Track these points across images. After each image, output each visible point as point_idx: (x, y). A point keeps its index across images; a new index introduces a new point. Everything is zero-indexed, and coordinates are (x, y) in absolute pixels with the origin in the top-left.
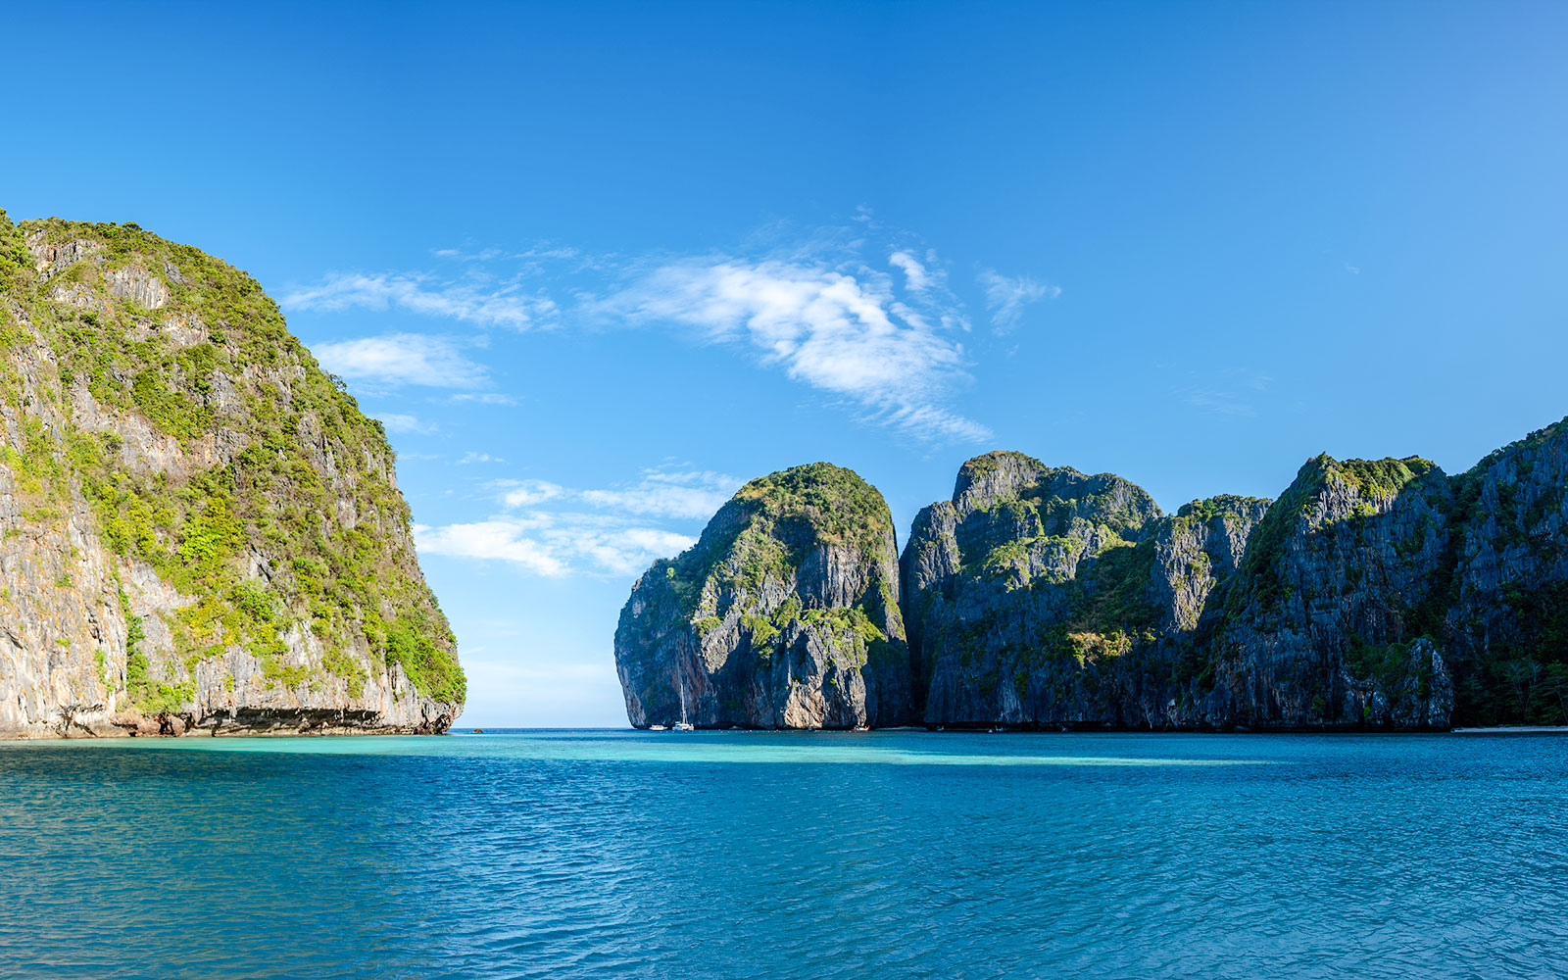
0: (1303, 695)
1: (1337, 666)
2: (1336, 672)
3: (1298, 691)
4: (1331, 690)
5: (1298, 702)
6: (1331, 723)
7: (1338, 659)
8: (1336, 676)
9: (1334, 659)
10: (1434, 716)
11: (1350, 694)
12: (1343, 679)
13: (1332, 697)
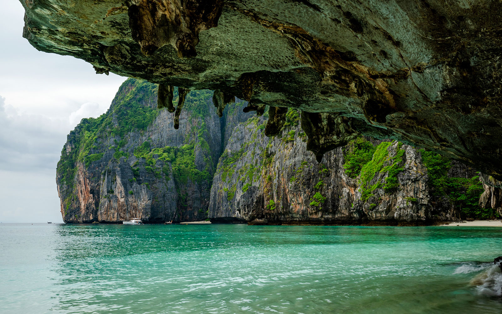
0: (305, 192)
1: (337, 166)
2: (336, 172)
3: (301, 189)
4: (332, 187)
5: (301, 199)
6: (330, 216)
7: (339, 160)
8: (336, 176)
9: (335, 160)
10: (400, 209)
11: (346, 190)
12: (341, 178)
13: (333, 193)
